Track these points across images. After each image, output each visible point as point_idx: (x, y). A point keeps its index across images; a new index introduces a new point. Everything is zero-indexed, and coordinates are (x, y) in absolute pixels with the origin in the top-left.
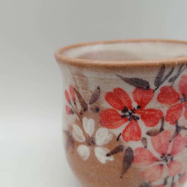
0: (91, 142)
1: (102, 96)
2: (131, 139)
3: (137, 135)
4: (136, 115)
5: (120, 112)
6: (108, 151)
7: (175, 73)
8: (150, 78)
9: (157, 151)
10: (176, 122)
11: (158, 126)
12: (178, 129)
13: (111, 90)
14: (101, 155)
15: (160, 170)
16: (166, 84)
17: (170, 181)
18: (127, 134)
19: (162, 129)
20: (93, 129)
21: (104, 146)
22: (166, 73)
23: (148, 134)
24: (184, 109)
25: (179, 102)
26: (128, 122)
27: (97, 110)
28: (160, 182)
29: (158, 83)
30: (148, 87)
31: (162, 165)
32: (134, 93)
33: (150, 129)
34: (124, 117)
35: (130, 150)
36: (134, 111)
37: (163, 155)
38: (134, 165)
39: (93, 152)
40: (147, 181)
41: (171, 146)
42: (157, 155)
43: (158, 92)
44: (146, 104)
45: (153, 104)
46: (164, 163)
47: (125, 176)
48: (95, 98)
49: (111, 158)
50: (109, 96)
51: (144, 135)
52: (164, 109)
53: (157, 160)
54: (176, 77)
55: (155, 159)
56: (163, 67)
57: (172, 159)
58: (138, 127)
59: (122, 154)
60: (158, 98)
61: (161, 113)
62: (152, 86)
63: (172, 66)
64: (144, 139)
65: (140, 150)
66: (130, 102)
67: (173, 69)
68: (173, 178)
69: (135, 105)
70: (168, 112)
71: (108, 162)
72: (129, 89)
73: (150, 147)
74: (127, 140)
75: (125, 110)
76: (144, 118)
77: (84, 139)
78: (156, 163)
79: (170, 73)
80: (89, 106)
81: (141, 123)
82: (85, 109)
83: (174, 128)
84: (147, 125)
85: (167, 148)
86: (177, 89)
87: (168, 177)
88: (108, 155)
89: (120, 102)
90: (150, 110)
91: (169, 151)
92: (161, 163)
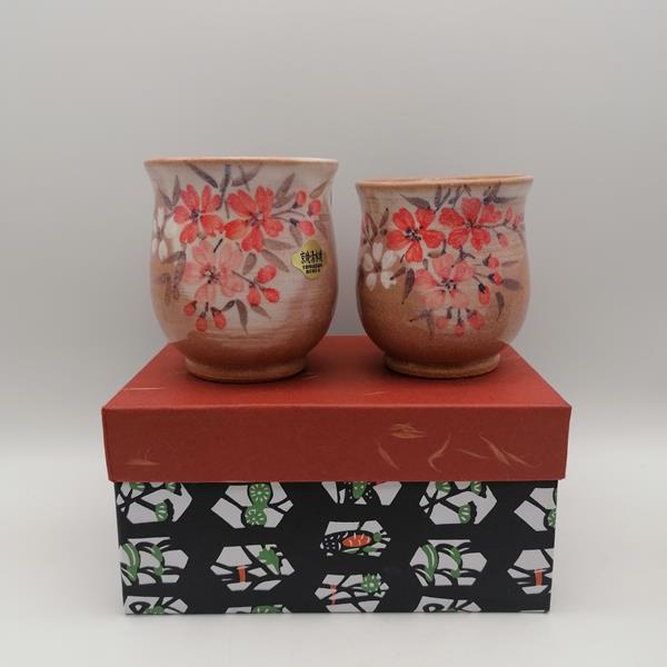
0: (378, 268)
1: (391, 217)
2: (413, 260)
3: (418, 257)
4: (418, 235)
5: (405, 233)
6: (392, 274)
7: (453, 195)
8: (430, 198)
9: (439, 275)
10: (461, 247)
11: (440, 248)
12: (463, 255)
13: (397, 211)
14: (386, 279)
15: (441, 297)
16: (446, 205)
17: (454, 313)
18: (410, 256)
19: (444, 252)
20: (380, 254)
21: (389, 269)
22: (444, 193)
23: (430, 255)
24: (470, 234)
25: (464, 226)
26: (411, 243)
27: (386, 232)
28: (444, 313)
29: (438, 204)
30: (429, 208)
31: (443, 291)
32: (417, 213)
33: (431, 250)
34: (407, 237)
35: (411, 272)
36: (416, 231)
37: (445, 280)
38: (414, 288)
39: (379, 278)
40: (428, 309)
41: (453, 271)
42: (439, 280)
43: (439, 213)
44: (427, 225)
45: (435, 225)
46: (446, 289)
47: (406, 301)
48: (384, 220)
49: (394, 282)
50: (396, 217)
51: (425, 256)
52: (447, 231)
53: (438, 285)
54: (456, 199)
55: (435, 283)
56: (439, 187)
57: (455, 287)
58: (421, 249)
59: (404, 276)
60: (440, 219)
61: (443, 235)
62: (433, 207)
63: (449, 187)
64: (425, 260)
65: (421, 271)
66: (413, 222)
67: (450, 190)
68: (459, 312)
69: (417, 225)
70: (450, 235)
71: (392, 286)
72: (412, 209)
73: (431, 269)
74: (409, 261)
75: (408, 231)
76: (425, 238)
77: (372, 266)
78: (437, 288)
79: (449, 194)
80: (379, 230)
81: (423, 244)
82: (376, 234)
83: (457, 252)
84: (429, 246)
85: (449, 274)
86: (460, 212)
87: (451, 308)
88: (392, 279)
89: (404, 222)
90: (432, 231)
91: (451, 277)
92: (443, 288)
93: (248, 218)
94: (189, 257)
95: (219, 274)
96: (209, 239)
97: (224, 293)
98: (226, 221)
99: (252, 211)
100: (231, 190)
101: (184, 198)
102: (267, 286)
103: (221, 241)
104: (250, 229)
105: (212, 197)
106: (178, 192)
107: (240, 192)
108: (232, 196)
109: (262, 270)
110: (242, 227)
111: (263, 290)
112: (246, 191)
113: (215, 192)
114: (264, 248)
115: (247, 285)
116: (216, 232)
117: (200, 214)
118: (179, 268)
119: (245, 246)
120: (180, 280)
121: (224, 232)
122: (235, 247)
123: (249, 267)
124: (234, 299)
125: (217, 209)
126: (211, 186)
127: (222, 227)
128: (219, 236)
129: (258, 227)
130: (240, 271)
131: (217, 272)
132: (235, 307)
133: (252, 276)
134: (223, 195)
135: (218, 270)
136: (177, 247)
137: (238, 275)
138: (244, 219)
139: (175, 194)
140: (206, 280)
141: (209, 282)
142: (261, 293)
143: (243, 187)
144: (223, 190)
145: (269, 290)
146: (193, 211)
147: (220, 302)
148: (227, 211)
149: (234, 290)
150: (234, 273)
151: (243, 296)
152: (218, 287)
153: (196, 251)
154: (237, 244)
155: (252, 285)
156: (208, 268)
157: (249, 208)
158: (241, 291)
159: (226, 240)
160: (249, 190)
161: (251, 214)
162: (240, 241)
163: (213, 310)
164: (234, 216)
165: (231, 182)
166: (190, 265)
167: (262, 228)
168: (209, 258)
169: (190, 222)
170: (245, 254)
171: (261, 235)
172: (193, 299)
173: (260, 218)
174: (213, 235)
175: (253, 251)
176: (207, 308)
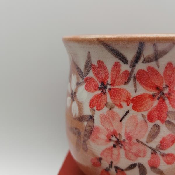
93: (155, 92)
94: (97, 122)
95: (124, 141)
96: (116, 110)
97: (127, 156)
98: (133, 95)
99: (159, 85)
100: (141, 66)
101: (94, 70)
102: (166, 152)
103: (128, 112)
104: (156, 103)
105: (122, 72)
106: (89, 65)
107: (150, 68)
108: (141, 72)
109: (164, 139)
110: (149, 100)
111: (163, 155)
112: (156, 68)
113: (125, 68)
114: (168, 119)
115: (149, 152)
116: (124, 104)
117: (109, 87)
118: (88, 128)
119: (150, 118)
120: (89, 137)
121: (131, 105)
122: (140, 118)
123: (152, 136)
124: (137, 162)
125: (125, 83)
126: (121, 63)
127: (129, 100)
128: (126, 108)
129: (163, 101)
130: (144, 140)
131: (122, 140)
132: (136, 169)
133: (154, 144)
134: (132, 71)
135: (123, 138)
136: (87, 111)
137: (142, 143)
138: (151, 93)
139: (86, 67)
140: (112, 144)
141: (115, 146)
142: (160, 157)
143: (153, 64)
144: (133, 66)
145: (168, 155)
146: (103, 83)
147: (123, 163)
148: (135, 85)
149: (137, 155)
150: (138, 141)
151: (144, 161)
152: (122, 151)
153: (104, 118)
154: (143, 115)
155: (154, 152)
156: (114, 134)
157: (157, 83)
158: (144, 157)
159: (132, 112)
160: (158, 66)
161: (158, 88)
162: (146, 113)
163: (117, 168)
164: (142, 90)
165: (142, 59)
166: (98, 128)
167: (167, 102)
168: (115, 126)
169: (99, 92)
170: (150, 125)
171: (166, 107)
172: (100, 156)
173: (166, 92)
174: (120, 106)
175: (158, 122)
176: (111, 166)
